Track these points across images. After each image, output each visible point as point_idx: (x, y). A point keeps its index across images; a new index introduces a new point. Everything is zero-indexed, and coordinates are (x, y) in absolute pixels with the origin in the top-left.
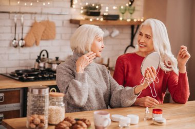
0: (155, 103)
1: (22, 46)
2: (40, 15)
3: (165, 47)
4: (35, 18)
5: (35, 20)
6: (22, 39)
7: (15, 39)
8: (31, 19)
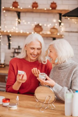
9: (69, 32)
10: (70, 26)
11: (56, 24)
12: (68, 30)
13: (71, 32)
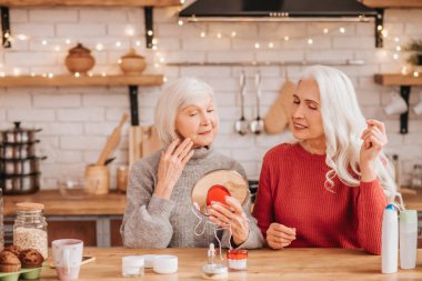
0: (282, 235)
1: (257, 133)
2: (297, 68)
3: (349, 128)
4: (286, 73)
5: (287, 77)
6: (258, 119)
7: (243, 119)
8: (281, 74)
9: (179, 65)
10: (181, 47)
11: (138, 43)
12: (176, 58)
13: (186, 64)
